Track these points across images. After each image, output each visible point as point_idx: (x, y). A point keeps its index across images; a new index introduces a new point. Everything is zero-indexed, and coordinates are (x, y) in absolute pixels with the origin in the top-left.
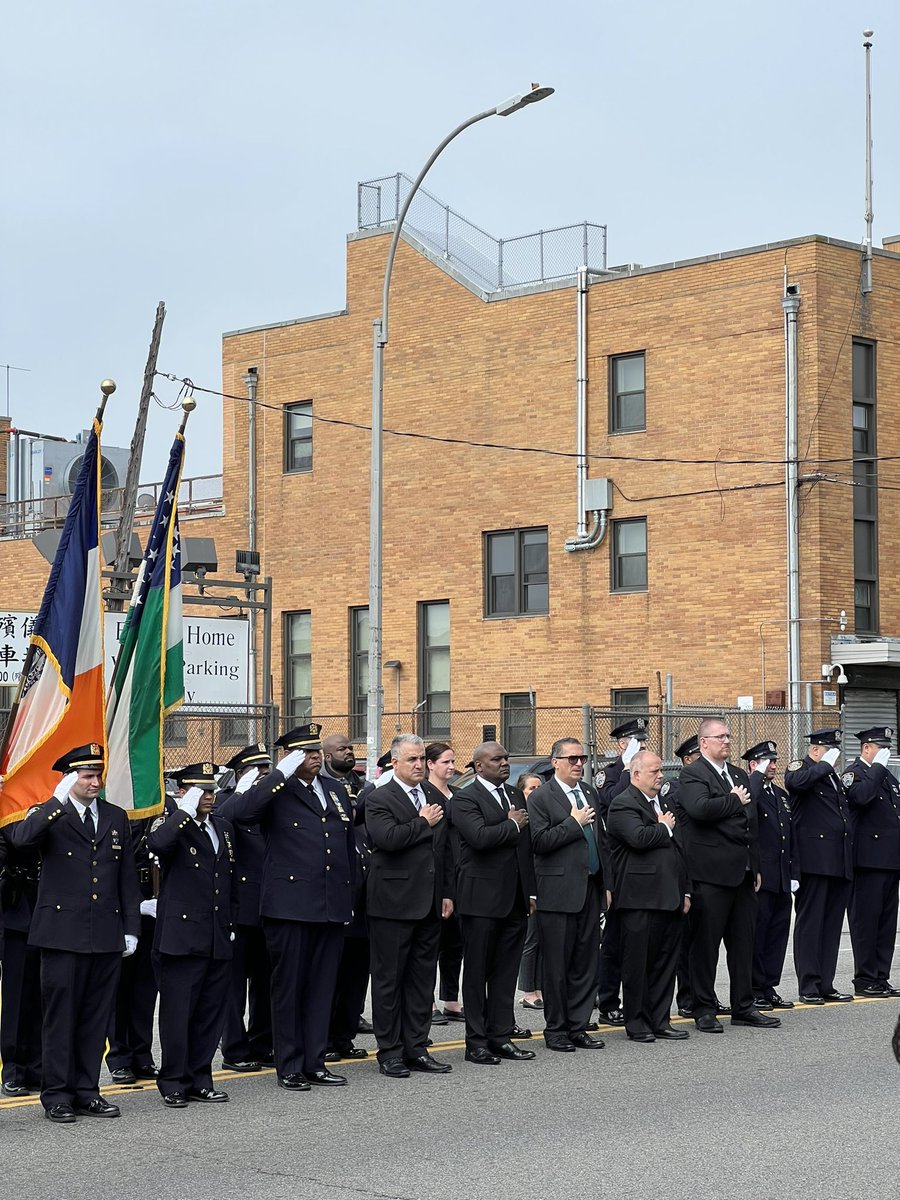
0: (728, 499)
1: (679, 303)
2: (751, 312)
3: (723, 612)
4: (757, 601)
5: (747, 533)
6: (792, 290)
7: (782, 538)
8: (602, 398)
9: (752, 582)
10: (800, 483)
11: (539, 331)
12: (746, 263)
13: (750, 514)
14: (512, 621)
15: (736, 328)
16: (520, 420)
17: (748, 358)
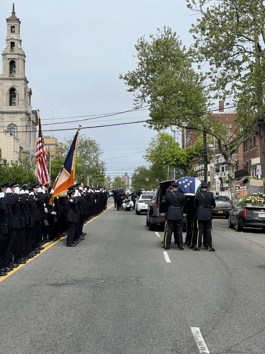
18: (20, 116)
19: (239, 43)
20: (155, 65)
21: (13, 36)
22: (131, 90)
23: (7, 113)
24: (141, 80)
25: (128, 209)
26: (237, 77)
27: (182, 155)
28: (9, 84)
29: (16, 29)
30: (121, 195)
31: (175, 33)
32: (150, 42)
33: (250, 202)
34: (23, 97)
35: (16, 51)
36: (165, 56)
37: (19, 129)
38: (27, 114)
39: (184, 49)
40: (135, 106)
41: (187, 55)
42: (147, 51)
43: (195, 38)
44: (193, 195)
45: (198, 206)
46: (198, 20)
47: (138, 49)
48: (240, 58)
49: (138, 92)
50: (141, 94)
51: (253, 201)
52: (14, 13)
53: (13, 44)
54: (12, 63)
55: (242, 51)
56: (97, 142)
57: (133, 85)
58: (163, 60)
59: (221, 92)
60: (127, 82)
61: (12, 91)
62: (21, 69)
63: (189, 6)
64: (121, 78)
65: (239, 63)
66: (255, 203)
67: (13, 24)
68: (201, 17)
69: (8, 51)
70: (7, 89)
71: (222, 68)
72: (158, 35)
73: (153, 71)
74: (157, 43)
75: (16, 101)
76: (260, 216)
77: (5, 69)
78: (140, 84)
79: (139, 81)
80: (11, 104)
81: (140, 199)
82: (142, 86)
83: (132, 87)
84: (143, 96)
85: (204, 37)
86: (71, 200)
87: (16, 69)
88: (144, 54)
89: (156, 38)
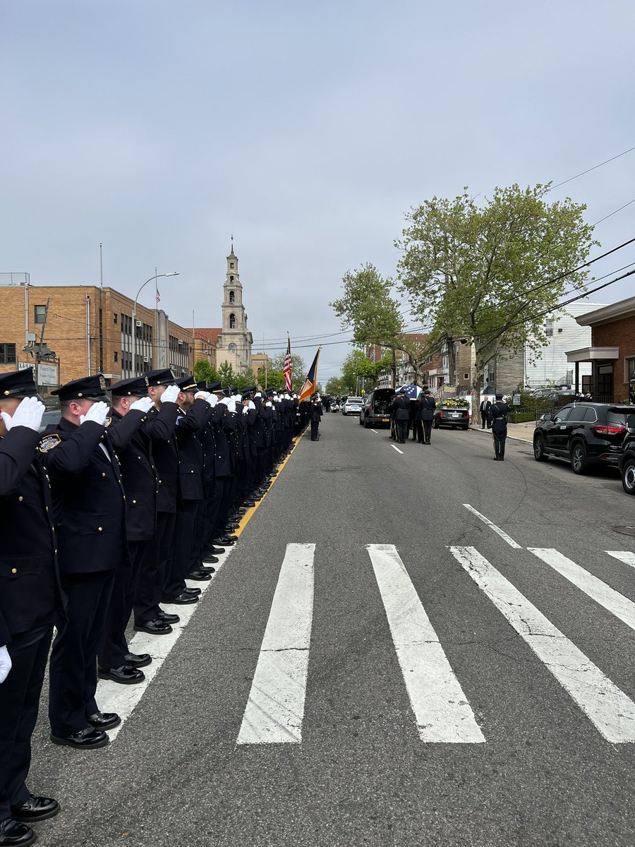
0: (71, 341)
1: (56, 296)
2: (77, 300)
3: (69, 366)
4: (78, 364)
5: (75, 349)
6: (88, 297)
7: (86, 350)
8: (33, 314)
9: (76, 359)
10: (90, 339)
11: (12, 297)
12: (75, 289)
13: (76, 345)
14: (4, 365)
15: (73, 303)
16: (6, 317)
17: (76, 310)
18: (239, 337)
19: (436, 276)
20: (359, 294)
21: (232, 271)
22: (338, 315)
23: (228, 334)
24: (347, 306)
25: (335, 411)
26: (432, 303)
27: (373, 368)
28: (230, 311)
29: (235, 265)
30: (329, 400)
31: (375, 268)
32: (355, 275)
33: (446, 405)
34: (241, 321)
35: (235, 284)
36: (367, 286)
37: (238, 348)
38: (244, 335)
39: (382, 281)
40: (341, 328)
41: (384, 286)
42: (352, 283)
43: (398, 272)
44: (415, 399)
45: (422, 409)
46: (404, 257)
47: (344, 281)
48: (436, 288)
49: (344, 316)
50: (347, 318)
51: (448, 404)
52: (232, 252)
53: (232, 278)
54: (232, 293)
55: (437, 282)
56: (301, 358)
57: (340, 311)
58: (365, 290)
59: (421, 316)
60: (335, 308)
61: (232, 316)
62: (239, 298)
63: (396, 245)
64: (330, 305)
65: (434, 292)
66: (450, 406)
67: (232, 261)
68: (405, 254)
69: (229, 284)
70: (228, 315)
71: (421, 296)
72: (361, 270)
73: (356, 299)
74: (360, 276)
75: (235, 325)
76: (453, 416)
77: (226, 299)
78: (346, 309)
79: (345, 307)
80: (231, 327)
81: (347, 403)
82: (348, 311)
83: (339, 313)
84: (348, 320)
85: (406, 271)
86: (316, 404)
87: (235, 298)
88: (349, 285)
89: (360, 272)
